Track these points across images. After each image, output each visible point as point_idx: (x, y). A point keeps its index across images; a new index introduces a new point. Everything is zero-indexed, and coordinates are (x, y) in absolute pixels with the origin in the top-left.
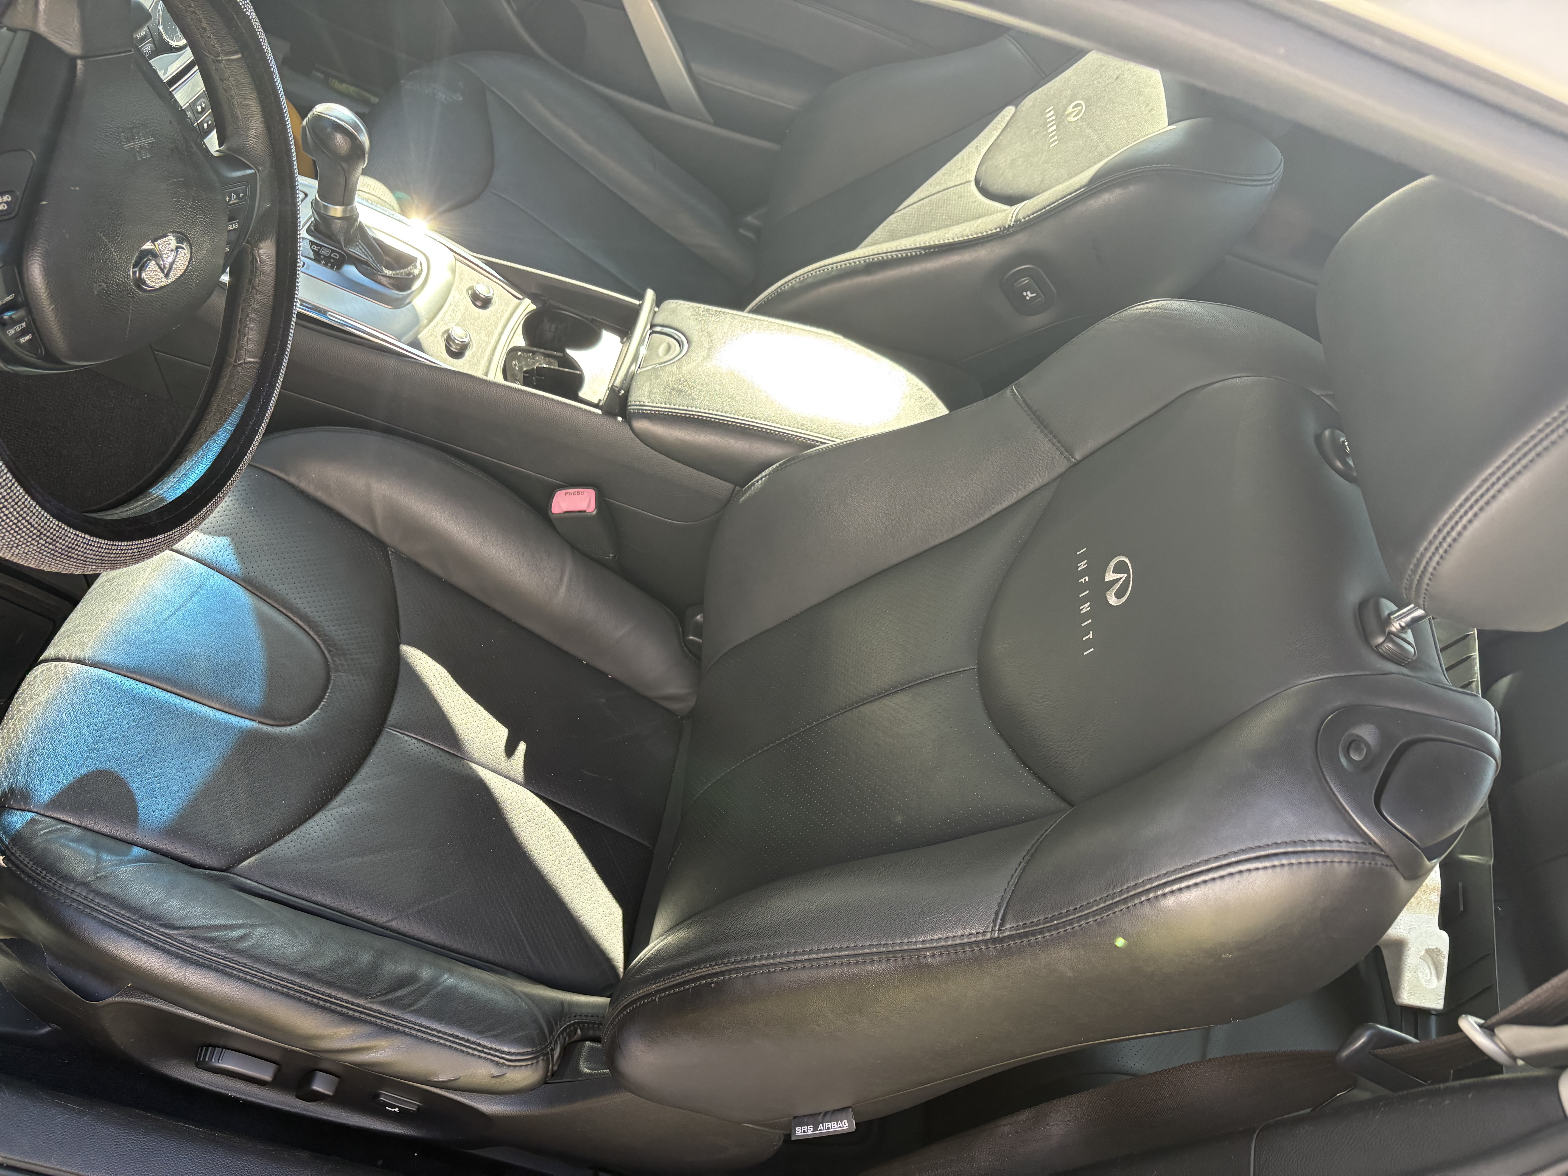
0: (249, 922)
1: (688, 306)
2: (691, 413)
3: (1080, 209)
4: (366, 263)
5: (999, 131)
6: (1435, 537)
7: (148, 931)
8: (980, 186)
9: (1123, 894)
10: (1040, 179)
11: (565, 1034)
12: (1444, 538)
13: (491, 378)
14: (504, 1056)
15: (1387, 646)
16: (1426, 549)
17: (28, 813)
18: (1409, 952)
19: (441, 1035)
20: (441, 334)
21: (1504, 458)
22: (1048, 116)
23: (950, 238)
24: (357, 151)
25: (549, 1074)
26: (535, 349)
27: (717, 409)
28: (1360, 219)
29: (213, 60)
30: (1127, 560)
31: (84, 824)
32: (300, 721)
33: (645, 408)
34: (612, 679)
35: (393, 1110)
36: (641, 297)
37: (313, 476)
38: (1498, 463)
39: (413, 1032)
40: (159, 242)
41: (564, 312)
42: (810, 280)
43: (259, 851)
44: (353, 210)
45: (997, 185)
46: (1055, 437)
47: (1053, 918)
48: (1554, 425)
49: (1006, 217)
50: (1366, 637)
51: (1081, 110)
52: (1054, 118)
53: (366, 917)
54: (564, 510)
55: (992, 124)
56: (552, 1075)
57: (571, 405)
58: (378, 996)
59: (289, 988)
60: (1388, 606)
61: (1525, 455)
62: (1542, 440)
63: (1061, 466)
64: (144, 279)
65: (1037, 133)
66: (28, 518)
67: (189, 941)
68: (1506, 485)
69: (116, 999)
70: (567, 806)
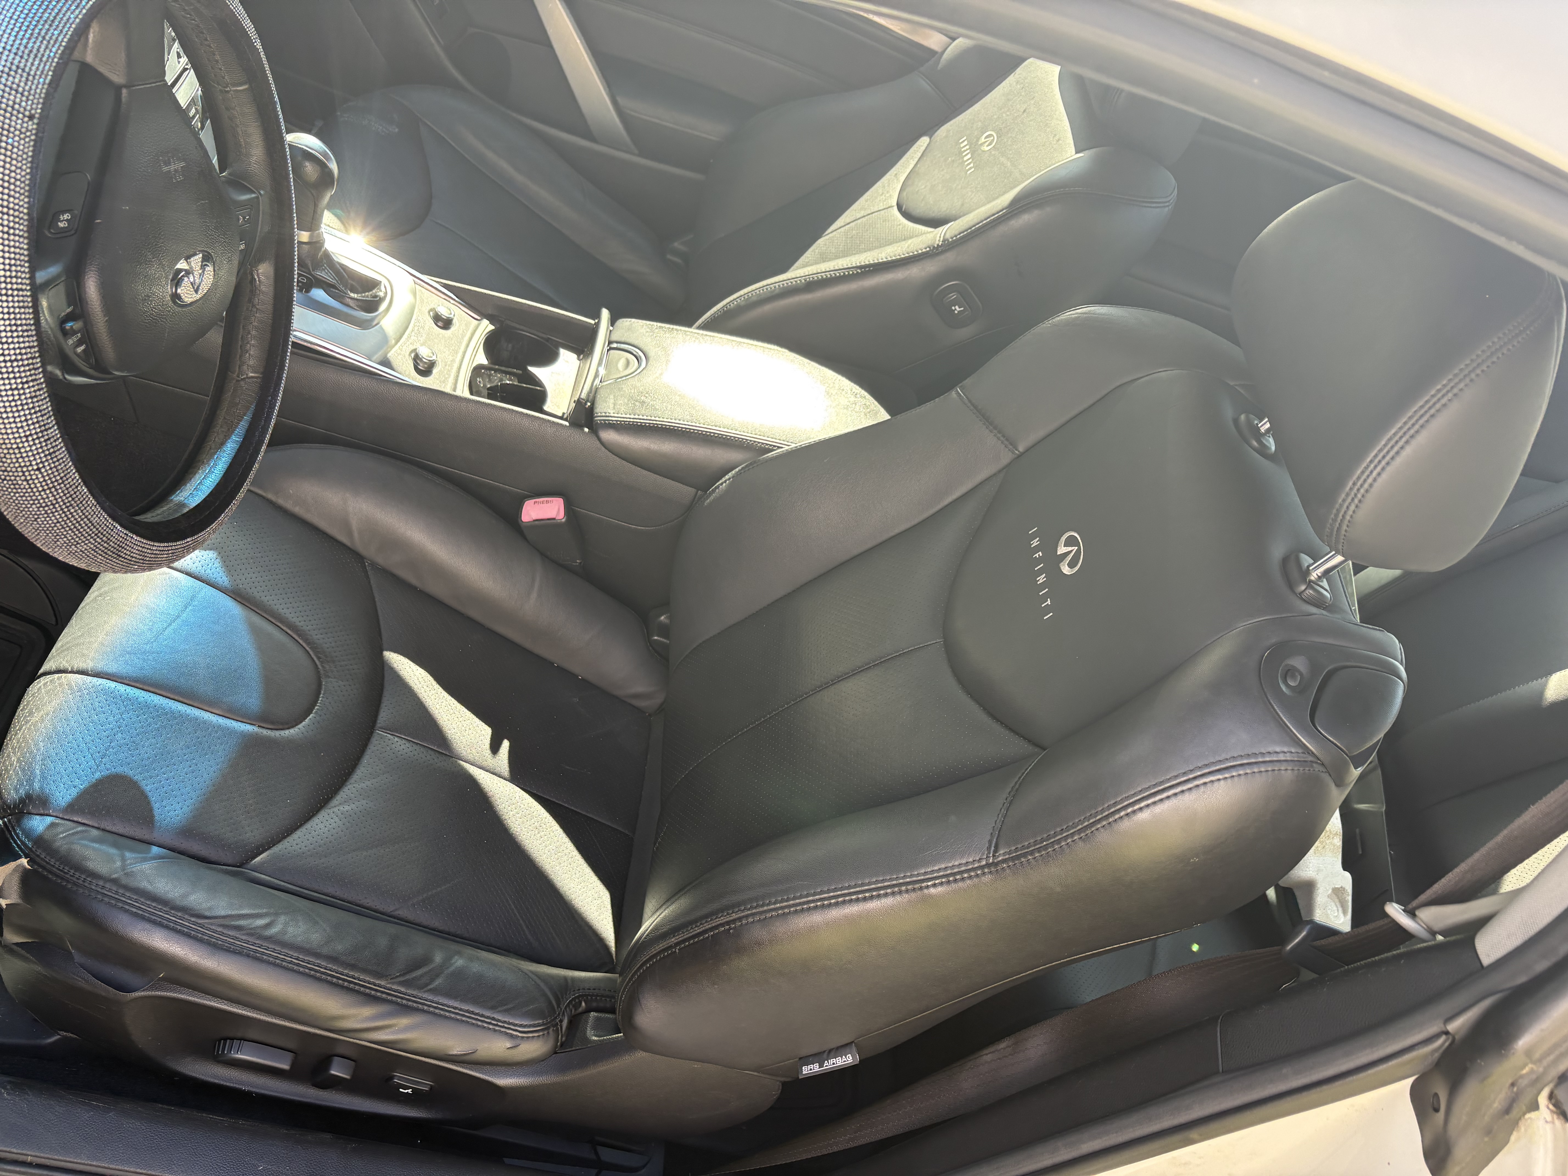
0: (272, 911)
1: (642, 324)
2: (655, 422)
3: (1002, 229)
4: (333, 286)
5: (916, 160)
6: (1351, 489)
7: (181, 921)
8: (903, 210)
9: (1104, 812)
10: (960, 203)
11: (571, 1007)
12: (1358, 490)
13: (458, 393)
14: (516, 1028)
15: (1309, 592)
16: (1344, 500)
17: (48, 817)
18: (1319, 891)
19: (457, 1011)
20: (408, 353)
21: (1404, 420)
22: (962, 145)
23: (884, 258)
24: (326, 179)
25: (559, 1044)
26: (497, 367)
27: (679, 418)
28: (1266, 230)
29: (221, 91)
30: (1076, 535)
31: (102, 826)
32: (297, 725)
33: (610, 418)
34: (583, 679)
35: (406, 1091)
36: (597, 316)
37: (291, 491)
38: (1399, 425)
39: (431, 1009)
40: (192, 259)
41: (521, 332)
42: (754, 299)
43: (269, 848)
44: (319, 235)
45: (920, 208)
46: (999, 432)
47: (1042, 841)
48: (1444, 391)
49: (935, 237)
50: (1291, 586)
51: (993, 140)
52: (968, 147)
53: (375, 907)
54: (534, 518)
55: (908, 153)
56: (562, 1045)
57: (540, 418)
58: (397, 977)
59: (316, 971)
60: (1306, 560)
61: (1422, 416)
62: (1434, 404)
63: (1006, 458)
64: (180, 295)
65: (953, 161)
66: (90, 516)
67: (219, 929)
68: (1407, 442)
69: (142, 993)
70: (551, 799)
